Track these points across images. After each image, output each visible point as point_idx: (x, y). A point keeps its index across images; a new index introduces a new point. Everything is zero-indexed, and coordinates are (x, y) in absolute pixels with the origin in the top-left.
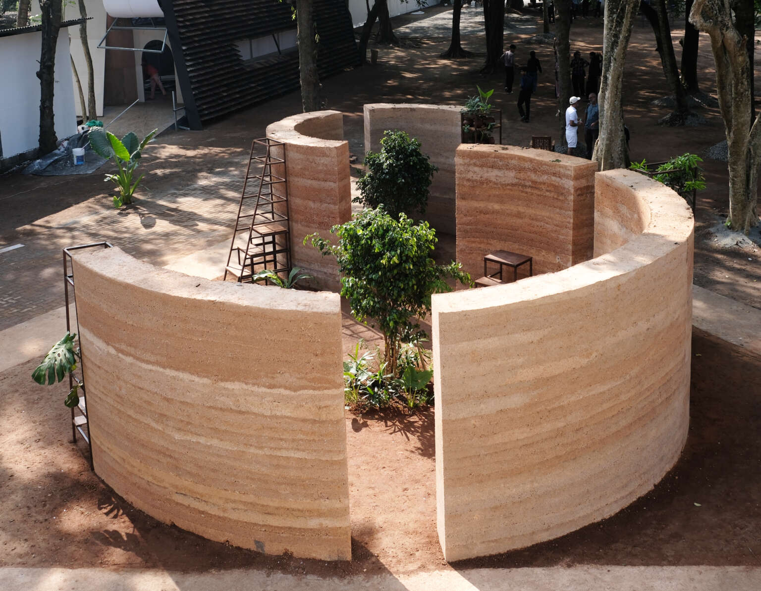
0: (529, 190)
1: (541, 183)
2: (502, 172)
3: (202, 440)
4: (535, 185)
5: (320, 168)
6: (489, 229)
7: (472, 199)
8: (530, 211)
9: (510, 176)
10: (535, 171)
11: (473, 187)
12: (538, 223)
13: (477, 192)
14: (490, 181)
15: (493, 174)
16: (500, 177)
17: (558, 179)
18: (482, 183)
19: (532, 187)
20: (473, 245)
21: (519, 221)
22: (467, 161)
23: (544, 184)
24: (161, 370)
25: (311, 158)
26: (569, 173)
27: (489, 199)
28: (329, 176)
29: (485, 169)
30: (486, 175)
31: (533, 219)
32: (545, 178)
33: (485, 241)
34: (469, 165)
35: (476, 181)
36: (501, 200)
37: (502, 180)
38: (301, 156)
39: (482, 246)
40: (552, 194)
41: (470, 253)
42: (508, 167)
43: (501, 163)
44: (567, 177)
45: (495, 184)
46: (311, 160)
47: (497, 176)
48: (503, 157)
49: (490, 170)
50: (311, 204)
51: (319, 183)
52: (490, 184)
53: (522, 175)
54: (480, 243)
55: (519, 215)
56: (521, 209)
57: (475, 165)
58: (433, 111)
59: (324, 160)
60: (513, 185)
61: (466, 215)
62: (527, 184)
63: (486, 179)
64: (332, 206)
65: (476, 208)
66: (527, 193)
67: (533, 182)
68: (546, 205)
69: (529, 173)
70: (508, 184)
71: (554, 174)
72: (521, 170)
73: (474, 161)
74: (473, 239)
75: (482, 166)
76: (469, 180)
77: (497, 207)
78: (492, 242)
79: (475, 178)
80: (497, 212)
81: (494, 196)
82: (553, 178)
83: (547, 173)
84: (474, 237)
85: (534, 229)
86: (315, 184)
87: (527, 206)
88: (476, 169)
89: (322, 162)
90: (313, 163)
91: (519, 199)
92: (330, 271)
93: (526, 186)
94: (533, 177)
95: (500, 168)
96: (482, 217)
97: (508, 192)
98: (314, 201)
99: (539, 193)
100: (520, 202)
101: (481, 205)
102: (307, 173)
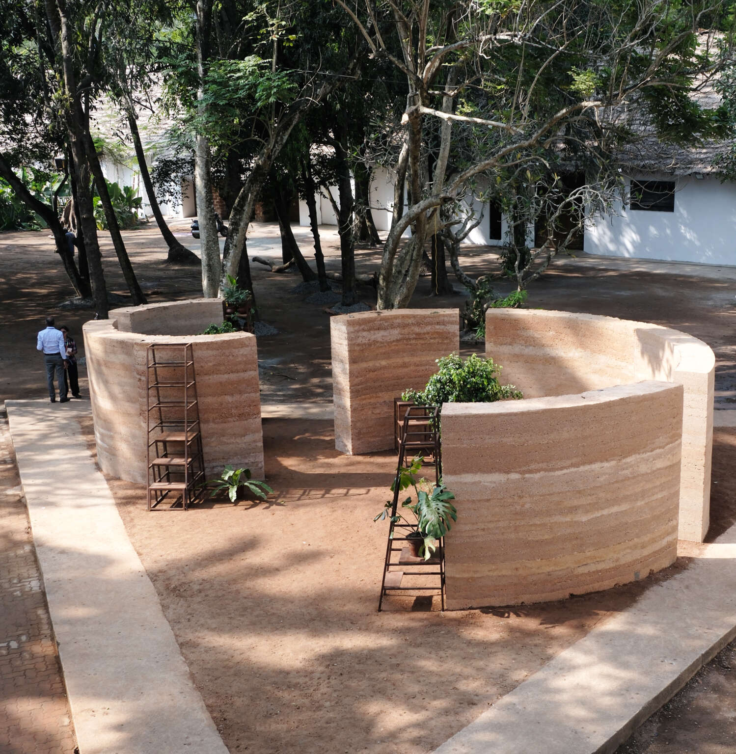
0: (413, 342)
1: (424, 334)
2: (388, 331)
3: (605, 512)
4: (419, 336)
5: (240, 359)
6: (377, 384)
7: (362, 361)
8: (416, 359)
9: (395, 334)
10: (418, 324)
11: (362, 350)
12: (423, 368)
13: (366, 354)
14: (377, 342)
15: (379, 335)
16: (385, 336)
17: (443, 327)
18: (370, 345)
19: (416, 339)
20: (364, 402)
21: (406, 370)
22: (356, 328)
23: (428, 333)
24: (576, 469)
25: (227, 352)
26: (454, 319)
27: (376, 358)
28: (250, 366)
29: (372, 332)
30: (373, 338)
31: (418, 366)
32: (429, 328)
33: (374, 395)
34: (358, 331)
35: (365, 344)
36: (387, 356)
37: (388, 339)
38: (215, 352)
39: (372, 401)
40: (437, 341)
41: (361, 410)
42: (393, 327)
43: (386, 324)
44: (452, 323)
45: (381, 343)
46: (227, 354)
47: (383, 336)
48: (388, 319)
49: (376, 332)
50: (229, 399)
51: (237, 375)
52: (377, 345)
53: (406, 331)
54: (370, 398)
55: (405, 365)
56: (406, 360)
57: (364, 330)
58: (187, 305)
59: (243, 351)
60: (398, 341)
61: (357, 377)
62: (411, 337)
63: (374, 341)
64: (253, 395)
65: (365, 369)
66: (411, 345)
67: (417, 334)
68: (429, 350)
69: (413, 328)
70: (394, 341)
71: (438, 323)
72: (404, 326)
73: (363, 326)
74: (363, 397)
75: (369, 330)
76: (359, 345)
77: (384, 363)
78: (380, 394)
79: (364, 341)
80: (384, 367)
81: (381, 354)
82: (437, 327)
83: (432, 324)
84: (365, 395)
85: (420, 373)
86: (233, 377)
87: (412, 355)
88: (365, 334)
89: (241, 353)
90: (231, 357)
91: (404, 352)
92: (252, 460)
93: (410, 339)
94: (417, 330)
95: (385, 329)
96: (371, 375)
97: (393, 348)
98: (232, 395)
99: (423, 342)
100: (405, 355)
101: (371, 364)
102: (222, 368)
